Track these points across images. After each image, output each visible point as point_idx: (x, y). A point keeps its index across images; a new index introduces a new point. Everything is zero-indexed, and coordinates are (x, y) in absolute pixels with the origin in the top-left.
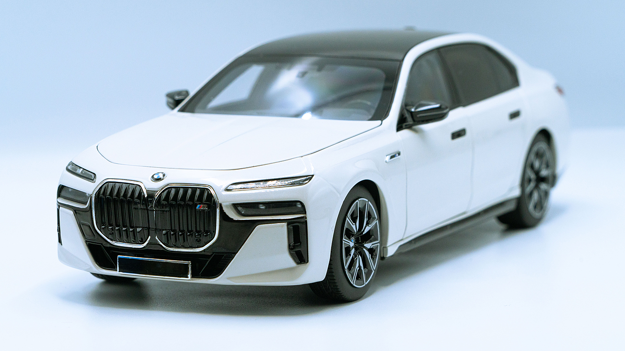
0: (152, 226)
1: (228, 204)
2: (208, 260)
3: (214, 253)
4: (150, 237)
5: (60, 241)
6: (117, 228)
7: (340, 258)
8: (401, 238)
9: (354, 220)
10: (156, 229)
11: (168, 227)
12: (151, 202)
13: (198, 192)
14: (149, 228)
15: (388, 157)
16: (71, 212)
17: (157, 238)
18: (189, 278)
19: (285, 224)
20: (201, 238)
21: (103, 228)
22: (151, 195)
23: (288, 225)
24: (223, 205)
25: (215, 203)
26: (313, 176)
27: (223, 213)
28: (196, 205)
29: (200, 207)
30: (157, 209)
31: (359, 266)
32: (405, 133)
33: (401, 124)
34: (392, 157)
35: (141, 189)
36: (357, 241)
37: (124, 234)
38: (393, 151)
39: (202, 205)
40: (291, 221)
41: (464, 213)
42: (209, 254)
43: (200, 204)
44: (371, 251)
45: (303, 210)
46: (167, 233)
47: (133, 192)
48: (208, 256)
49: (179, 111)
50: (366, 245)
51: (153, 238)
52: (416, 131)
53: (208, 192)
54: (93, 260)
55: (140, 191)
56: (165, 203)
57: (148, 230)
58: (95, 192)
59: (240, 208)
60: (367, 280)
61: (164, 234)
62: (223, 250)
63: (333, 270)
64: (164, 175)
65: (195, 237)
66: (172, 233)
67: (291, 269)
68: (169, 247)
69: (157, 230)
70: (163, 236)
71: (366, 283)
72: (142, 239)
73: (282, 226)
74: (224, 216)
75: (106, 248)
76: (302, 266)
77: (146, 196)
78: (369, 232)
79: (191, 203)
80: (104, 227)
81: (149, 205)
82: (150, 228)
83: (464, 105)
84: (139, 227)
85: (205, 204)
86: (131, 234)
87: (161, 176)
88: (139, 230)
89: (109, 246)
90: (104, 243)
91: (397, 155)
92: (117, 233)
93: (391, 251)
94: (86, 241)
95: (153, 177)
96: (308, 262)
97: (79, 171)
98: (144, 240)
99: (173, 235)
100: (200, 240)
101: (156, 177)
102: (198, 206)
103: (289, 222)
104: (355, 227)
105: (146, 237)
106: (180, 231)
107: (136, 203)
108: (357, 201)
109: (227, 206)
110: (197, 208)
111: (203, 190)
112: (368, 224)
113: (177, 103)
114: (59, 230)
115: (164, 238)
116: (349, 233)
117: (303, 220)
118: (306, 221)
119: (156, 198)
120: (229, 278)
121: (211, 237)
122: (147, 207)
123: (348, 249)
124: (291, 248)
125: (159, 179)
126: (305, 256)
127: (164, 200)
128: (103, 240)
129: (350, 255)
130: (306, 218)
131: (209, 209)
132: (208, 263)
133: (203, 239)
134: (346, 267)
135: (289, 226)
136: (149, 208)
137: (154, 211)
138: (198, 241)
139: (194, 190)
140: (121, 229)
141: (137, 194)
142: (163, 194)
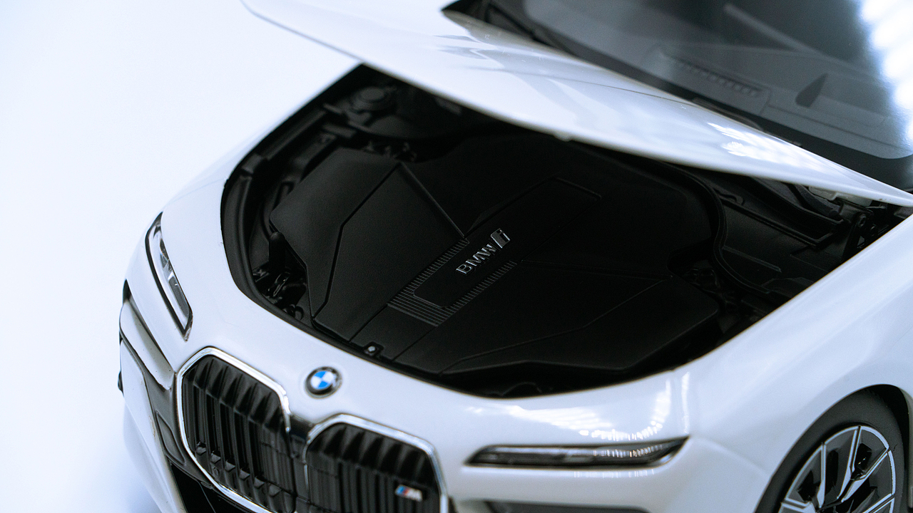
0: (301, 492)
1: (467, 499)
4: (296, 512)
6: (228, 466)
10: (310, 502)
12: (300, 444)
13: (404, 454)
14: (294, 495)
21: (200, 454)
22: (301, 427)
24: (456, 498)
25: (439, 490)
26: (686, 439)
28: (396, 486)
29: (405, 491)
30: (311, 464)
35: (280, 406)
37: (241, 483)
39: (410, 488)
43: (406, 484)
47: (263, 405)
53: (426, 459)
55: (277, 411)
57: (292, 498)
58: (184, 370)
69: (313, 506)
72: (279, 511)
75: (209, 492)
77: (288, 429)
80: (201, 450)
81: (294, 451)
82: (297, 495)
84: (274, 484)
85: (416, 488)
87: (329, 378)
88: (273, 490)
90: (202, 480)
92: (227, 478)
95: (308, 380)
97: (168, 275)
101: (316, 382)
102: (401, 488)
105: (288, 510)
107: (267, 434)
109: (466, 504)
110: (399, 492)
111: (416, 453)
119: (311, 438)
122: (290, 453)
125: (326, 391)
128: (199, 474)
131: (425, 496)
136: (293, 456)
137: (304, 464)
140: (235, 469)
141: (270, 415)
142: (326, 433)
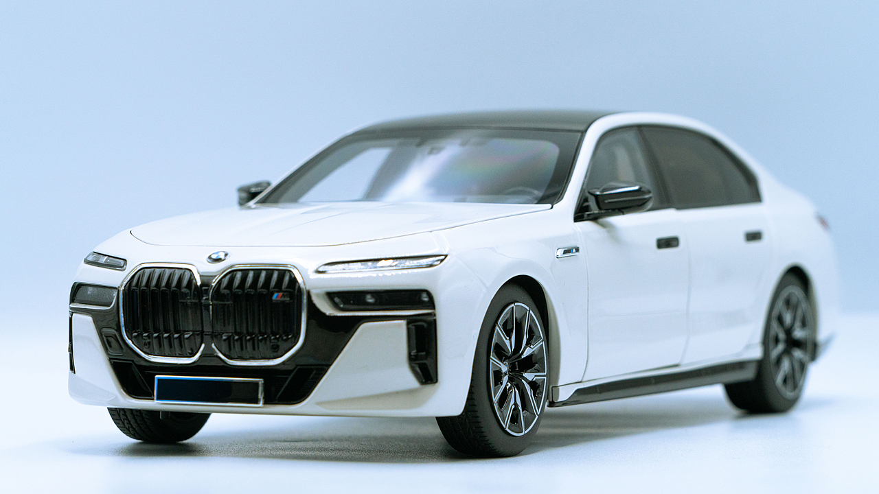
0: (207, 329)
1: (318, 291)
2: (287, 378)
3: (297, 366)
4: (203, 346)
5: (72, 368)
6: (155, 335)
7: (485, 383)
8: (580, 380)
9: (509, 333)
10: (213, 332)
11: (231, 329)
12: (207, 292)
13: (275, 275)
14: (202, 332)
15: (560, 253)
16: (89, 319)
17: (213, 346)
18: (261, 404)
19: (403, 323)
20: (279, 343)
21: (135, 337)
22: (206, 281)
23: (408, 324)
24: (313, 293)
25: (300, 290)
26: (446, 256)
27: (311, 305)
28: (272, 294)
29: (277, 297)
30: (215, 302)
31: (515, 404)
32: (587, 226)
33: (581, 214)
34: (565, 252)
35: (192, 275)
36: (512, 368)
37: (166, 342)
38: (568, 245)
39: (281, 294)
40: (412, 318)
41: (676, 366)
42: (290, 367)
43: (277, 292)
44: (533, 385)
45: (431, 304)
46: (229, 338)
47: (180, 279)
48: (288, 372)
49: (257, 203)
50: (525, 375)
51: (208, 347)
52: (603, 226)
53: (290, 276)
54: (119, 386)
55: (190, 278)
56: (227, 291)
57: (201, 335)
58: (125, 283)
59: (337, 300)
60: (526, 427)
61: (225, 340)
62: (311, 361)
63: (476, 403)
64: (226, 255)
65: (271, 342)
66: (236, 337)
67: (411, 392)
68: (231, 358)
69: (215, 336)
70: (223, 343)
71: (526, 432)
72: (192, 350)
73: (400, 325)
74: (313, 309)
75: (139, 367)
76: (429, 388)
77: (199, 283)
78: (530, 357)
79: (264, 291)
80: (136, 334)
81: (203, 297)
82: (204, 332)
83: (678, 208)
84: (188, 332)
86: (176, 343)
87: (222, 256)
88: (186, 336)
89: (144, 363)
90: (136, 359)
91: (574, 250)
92: (155, 342)
93: (564, 394)
94: (110, 359)
95: (210, 257)
96: (437, 381)
97: (103, 260)
98: (194, 353)
99: (237, 340)
100: (278, 346)
101: (214, 257)
102: (276, 295)
103: (410, 320)
104: (509, 344)
105: (198, 345)
106: (249, 334)
107: (184, 295)
108: (513, 305)
109: (318, 295)
110: (274, 297)
111: (283, 273)
112: (528, 343)
113: (253, 196)
114: (71, 349)
115: (224, 346)
116: (500, 352)
117: (430, 318)
118: (435, 320)
119: (214, 285)
120: (319, 404)
121: (293, 340)
122: (200, 300)
123: (498, 375)
124: (412, 359)
125: (218, 260)
126: (432, 372)
127: (225, 288)
128: (134, 355)
129: (502, 384)
130: (435, 315)
131: (291, 299)
132: (287, 383)
133: (283, 345)
134: (496, 399)
135: (410, 326)
136: (203, 301)
137: (210, 305)
138: (275, 349)
139: (270, 272)
140: (161, 335)
141: (185, 282)
142: (223, 280)
